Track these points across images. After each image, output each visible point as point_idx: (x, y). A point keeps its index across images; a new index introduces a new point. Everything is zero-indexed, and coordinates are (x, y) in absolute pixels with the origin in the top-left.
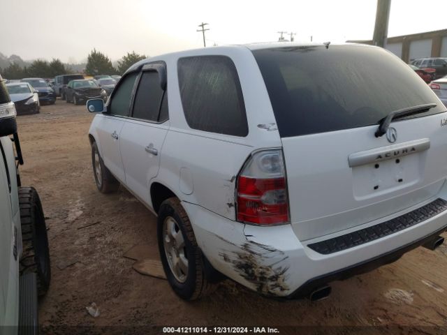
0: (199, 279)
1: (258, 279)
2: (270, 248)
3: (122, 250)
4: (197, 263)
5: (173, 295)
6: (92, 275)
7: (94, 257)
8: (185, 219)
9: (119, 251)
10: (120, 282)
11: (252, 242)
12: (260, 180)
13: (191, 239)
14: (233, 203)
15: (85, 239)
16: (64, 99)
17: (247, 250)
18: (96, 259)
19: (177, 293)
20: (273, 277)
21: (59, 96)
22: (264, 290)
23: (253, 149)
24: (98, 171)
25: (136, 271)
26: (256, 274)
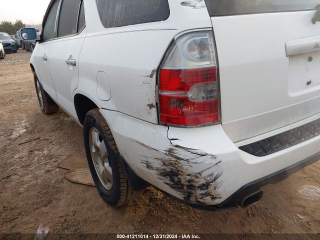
0: (124, 187)
1: (185, 188)
2: (199, 152)
3: (56, 161)
4: (120, 171)
5: (101, 201)
6: (26, 186)
7: (30, 169)
8: (106, 128)
9: (54, 162)
10: (52, 190)
11: (177, 146)
12: (185, 70)
13: (113, 148)
14: (154, 104)
15: (25, 153)
16: (24, 49)
17: (172, 155)
18: (31, 171)
19: (105, 200)
20: (203, 185)
21: (21, 47)
22: (193, 199)
23: (176, 32)
24: (40, 96)
25: (68, 180)
26: (183, 182)
